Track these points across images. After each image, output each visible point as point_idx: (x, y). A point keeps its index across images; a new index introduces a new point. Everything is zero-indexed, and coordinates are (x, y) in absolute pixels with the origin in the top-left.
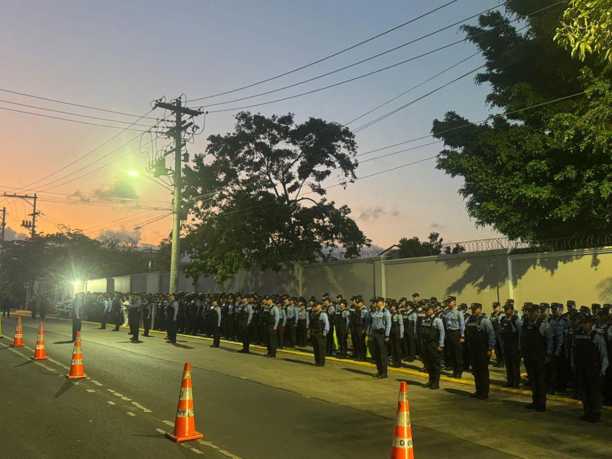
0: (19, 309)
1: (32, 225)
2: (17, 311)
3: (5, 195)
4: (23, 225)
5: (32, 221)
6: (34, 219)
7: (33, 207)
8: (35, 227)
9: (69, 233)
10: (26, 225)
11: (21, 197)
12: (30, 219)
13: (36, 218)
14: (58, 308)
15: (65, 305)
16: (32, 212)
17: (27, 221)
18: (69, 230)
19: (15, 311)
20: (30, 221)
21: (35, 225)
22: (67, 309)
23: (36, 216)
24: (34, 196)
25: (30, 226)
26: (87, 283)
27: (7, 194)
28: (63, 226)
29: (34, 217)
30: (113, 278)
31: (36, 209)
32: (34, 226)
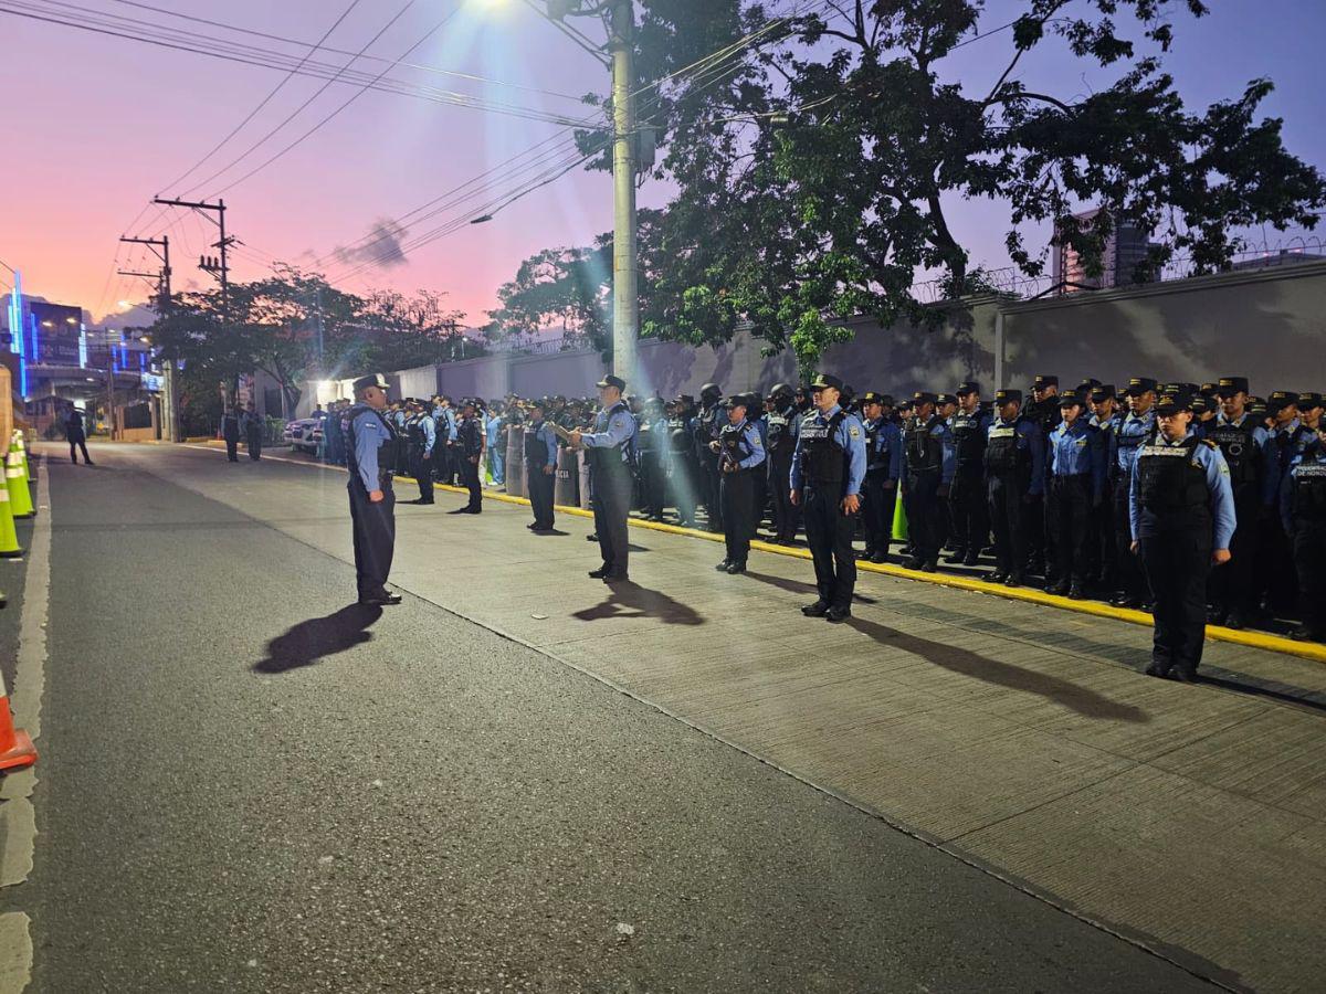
0: (215, 437)
1: (220, 265)
2: (210, 442)
3: (157, 201)
4: (202, 266)
5: (219, 257)
6: (223, 254)
7: (219, 228)
8: (227, 269)
9: (297, 280)
10: (207, 265)
11: (193, 206)
12: (217, 252)
13: (227, 252)
14: (289, 436)
15: (305, 431)
16: (219, 240)
17: (209, 259)
18: (298, 273)
19: (206, 441)
20: (216, 259)
21: (227, 266)
22: (310, 438)
23: (227, 247)
24: (218, 204)
25: (216, 268)
26: (342, 385)
27: (160, 198)
28: (283, 267)
29: (223, 249)
30: (398, 373)
31: (226, 230)
32: (225, 269)
